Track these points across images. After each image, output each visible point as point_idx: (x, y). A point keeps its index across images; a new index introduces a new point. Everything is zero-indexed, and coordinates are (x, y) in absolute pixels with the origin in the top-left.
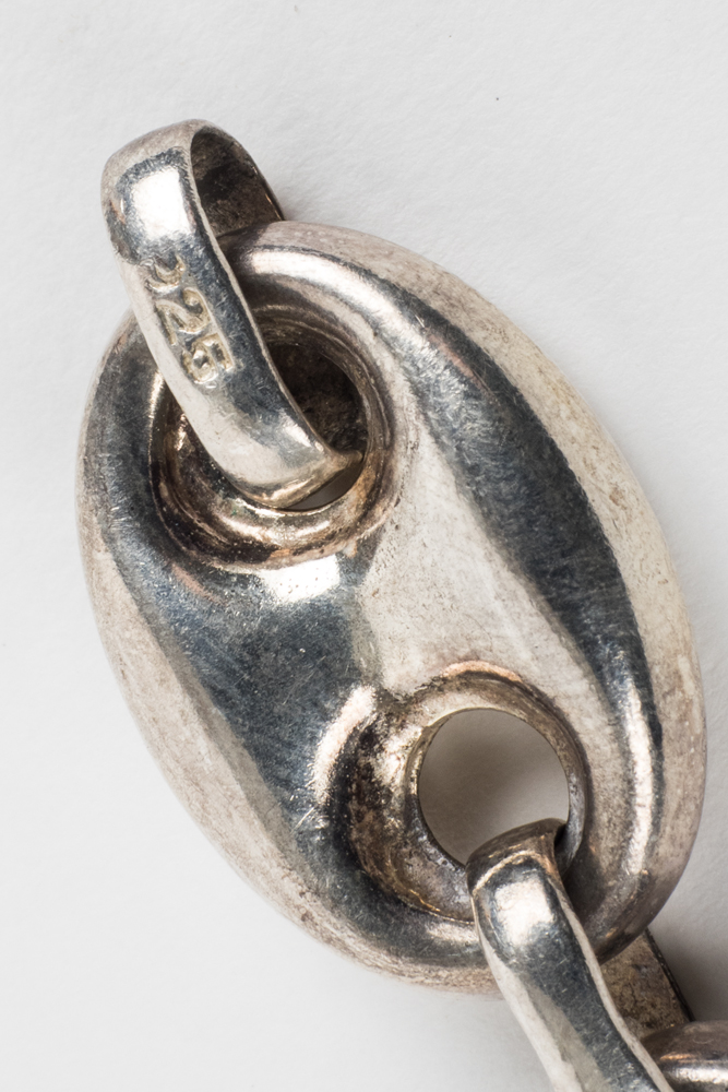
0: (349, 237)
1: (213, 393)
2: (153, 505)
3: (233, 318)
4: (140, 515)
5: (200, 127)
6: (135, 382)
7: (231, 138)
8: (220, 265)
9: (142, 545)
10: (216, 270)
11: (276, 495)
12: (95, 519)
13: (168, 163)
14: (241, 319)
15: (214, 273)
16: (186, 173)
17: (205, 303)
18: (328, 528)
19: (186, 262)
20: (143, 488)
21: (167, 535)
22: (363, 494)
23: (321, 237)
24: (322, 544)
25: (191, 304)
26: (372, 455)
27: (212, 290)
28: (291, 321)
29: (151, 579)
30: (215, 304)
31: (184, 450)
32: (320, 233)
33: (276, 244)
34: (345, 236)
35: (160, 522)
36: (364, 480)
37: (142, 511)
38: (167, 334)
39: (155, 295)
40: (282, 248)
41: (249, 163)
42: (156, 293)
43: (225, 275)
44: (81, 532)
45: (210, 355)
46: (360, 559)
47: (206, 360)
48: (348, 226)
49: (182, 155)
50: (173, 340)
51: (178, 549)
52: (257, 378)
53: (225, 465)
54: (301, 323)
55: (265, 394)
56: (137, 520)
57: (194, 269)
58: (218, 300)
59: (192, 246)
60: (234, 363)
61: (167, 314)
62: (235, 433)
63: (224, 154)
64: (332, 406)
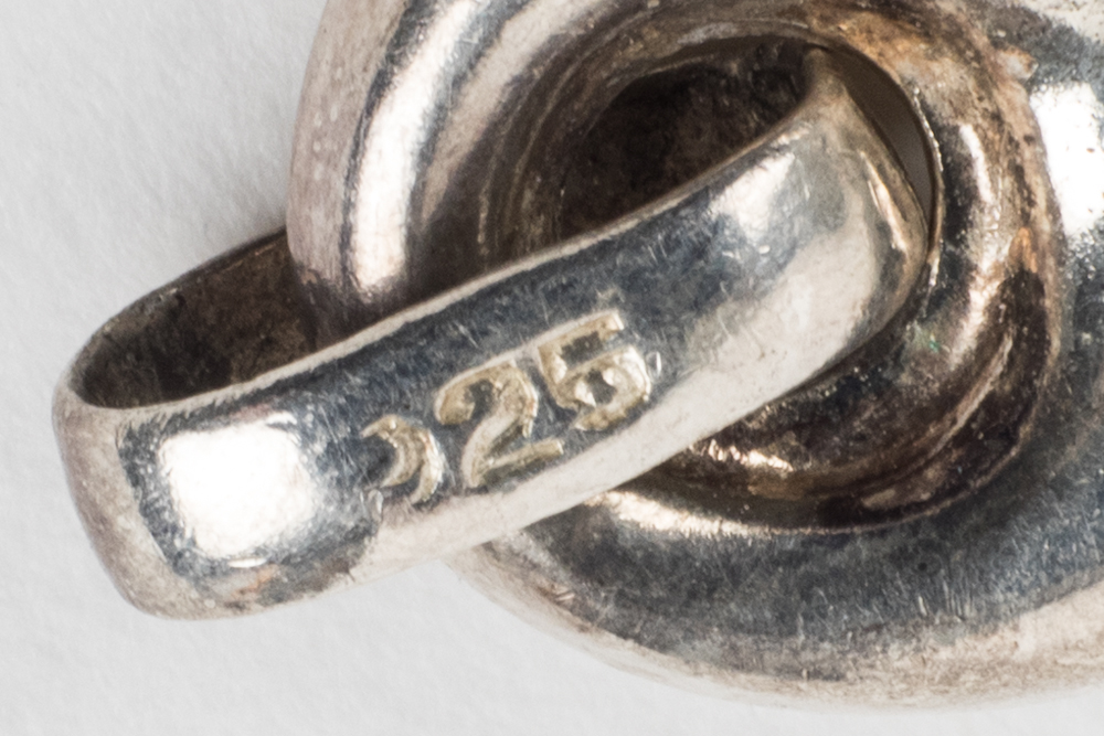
0: (328, 57)
1: (672, 358)
2: (918, 523)
3: (505, 309)
4: (938, 548)
5: (73, 396)
6: (639, 554)
7: (94, 339)
8: (387, 339)
9: (1005, 545)
10: (398, 347)
11: (901, 242)
12: (945, 654)
13: (153, 458)
14: (509, 293)
15: (402, 352)
16: (175, 417)
17: (470, 375)
18: (976, 127)
19: (378, 415)
20: (876, 542)
21: (984, 490)
22: (902, 45)
23: (327, 120)
24: (1011, 140)
25: (472, 407)
26: (815, 22)
27: (441, 355)
28: (512, 193)
29: (1081, 524)
30: (473, 350)
31: (792, 456)
32: (318, 123)
33: (340, 221)
34: (325, 68)
35: (953, 506)
36: (871, 41)
37: (929, 545)
38: (537, 465)
39: (450, 489)
40: (349, 206)
41: (150, 309)
42: (445, 485)
43: (408, 328)
44: (973, 691)
45: (585, 368)
46: (1049, 48)
47: (595, 378)
48: (296, 93)
49: (136, 427)
50: (551, 451)
51: (1015, 465)
52: (640, 260)
53: (831, 345)
54: (518, 171)
55: (678, 242)
56: (947, 557)
57: (394, 396)
58: (462, 343)
59: (342, 401)
60: (607, 312)
61: (492, 463)
62: (763, 314)
63: (130, 357)
64: (699, 132)
